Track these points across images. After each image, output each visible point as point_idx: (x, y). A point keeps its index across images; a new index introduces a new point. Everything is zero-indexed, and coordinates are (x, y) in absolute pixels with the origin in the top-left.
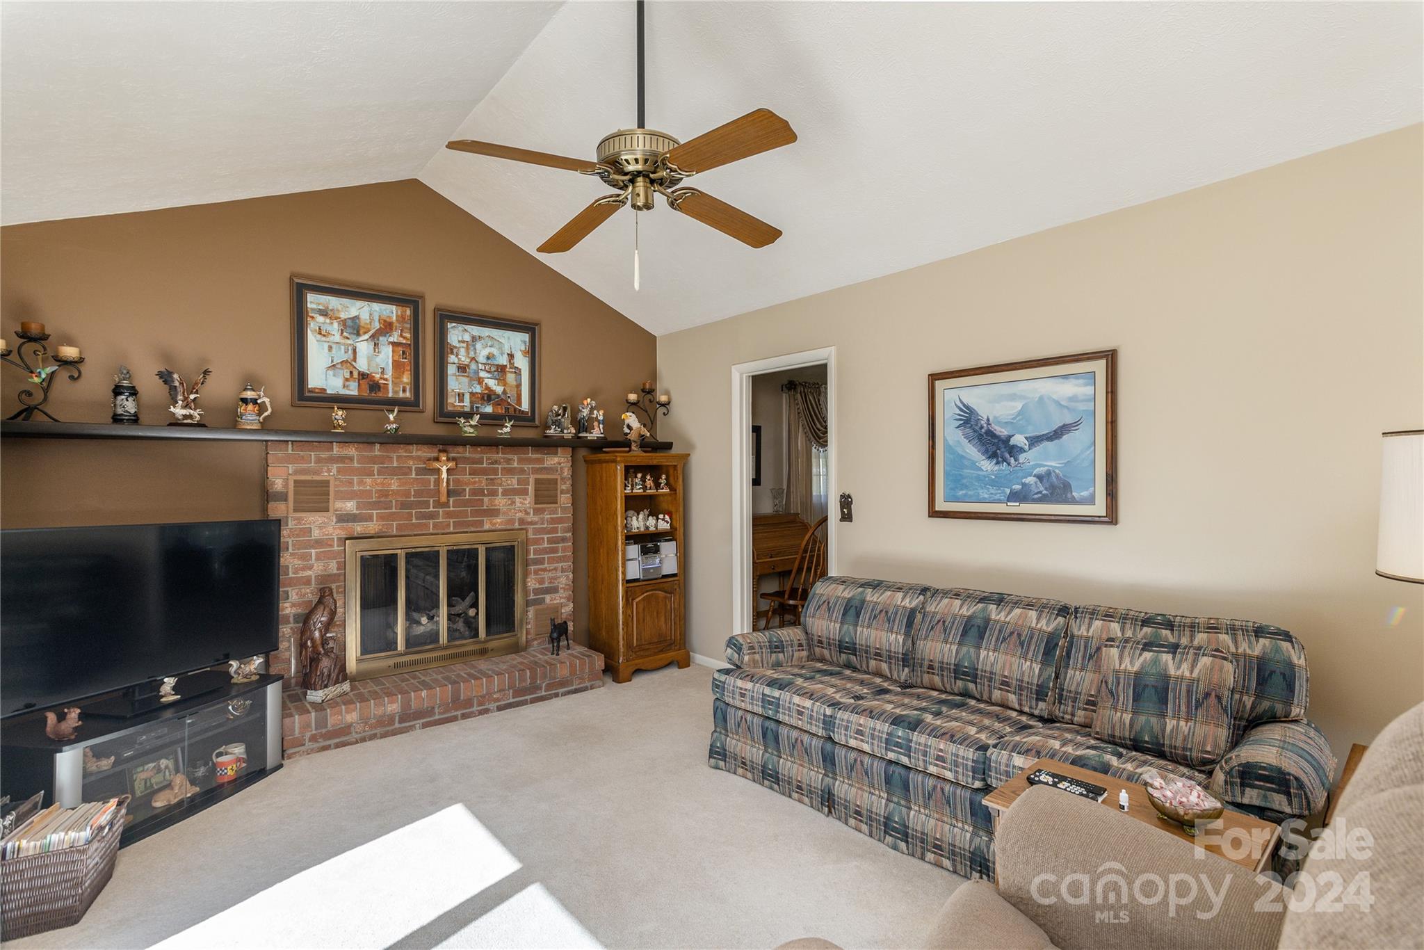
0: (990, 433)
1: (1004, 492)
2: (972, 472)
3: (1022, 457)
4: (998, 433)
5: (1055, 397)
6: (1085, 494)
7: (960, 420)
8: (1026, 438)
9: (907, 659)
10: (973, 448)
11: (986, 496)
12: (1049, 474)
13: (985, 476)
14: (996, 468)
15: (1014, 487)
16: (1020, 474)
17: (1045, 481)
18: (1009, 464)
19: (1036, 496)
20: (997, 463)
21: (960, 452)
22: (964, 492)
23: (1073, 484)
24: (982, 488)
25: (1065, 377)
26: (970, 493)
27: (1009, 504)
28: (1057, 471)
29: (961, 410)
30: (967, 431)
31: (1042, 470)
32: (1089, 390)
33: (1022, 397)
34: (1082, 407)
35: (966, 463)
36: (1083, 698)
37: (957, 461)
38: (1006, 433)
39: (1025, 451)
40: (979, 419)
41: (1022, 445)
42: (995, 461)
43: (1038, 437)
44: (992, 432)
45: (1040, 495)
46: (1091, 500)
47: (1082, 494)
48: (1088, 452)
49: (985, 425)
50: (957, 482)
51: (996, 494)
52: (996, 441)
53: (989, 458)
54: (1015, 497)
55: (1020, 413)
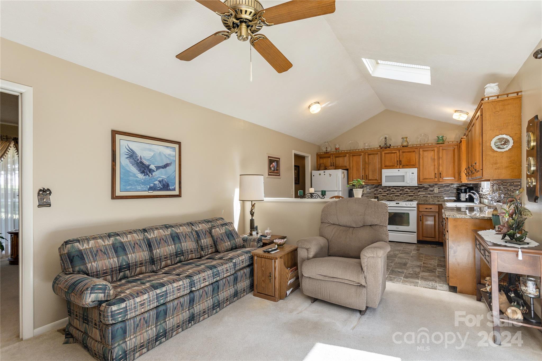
0: (141, 162)
1: (147, 187)
2: (134, 178)
3: (154, 174)
4: (145, 163)
5: (164, 153)
6: (173, 187)
7: (128, 155)
8: (155, 166)
9: (152, 261)
10: (134, 168)
11: (140, 189)
12: (163, 180)
13: (139, 180)
14: (144, 177)
15: (151, 185)
16: (153, 180)
17: (161, 183)
18: (149, 176)
19: (158, 189)
20: (145, 175)
21: (129, 170)
22: (130, 187)
23: (170, 184)
24: (138, 186)
25: (167, 147)
26: (133, 187)
27: (149, 192)
28: (165, 180)
29: (128, 150)
30: (131, 160)
31: (160, 179)
32: (174, 153)
33: (153, 151)
34: (172, 158)
35: (131, 174)
36: (209, 246)
37: (126, 173)
38: (148, 164)
39: (155, 172)
40: (137, 156)
41: (154, 169)
42: (144, 174)
43: (159, 167)
44: (142, 162)
45: (160, 188)
46: (174, 190)
47: (172, 187)
48: (174, 174)
49: (140, 159)
50: (126, 182)
51: (144, 188)
52: (144, 166)
53: (141, 173)
54: (151, 189)
55: (153, 157)
